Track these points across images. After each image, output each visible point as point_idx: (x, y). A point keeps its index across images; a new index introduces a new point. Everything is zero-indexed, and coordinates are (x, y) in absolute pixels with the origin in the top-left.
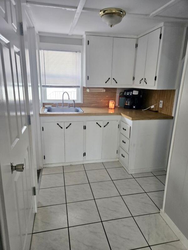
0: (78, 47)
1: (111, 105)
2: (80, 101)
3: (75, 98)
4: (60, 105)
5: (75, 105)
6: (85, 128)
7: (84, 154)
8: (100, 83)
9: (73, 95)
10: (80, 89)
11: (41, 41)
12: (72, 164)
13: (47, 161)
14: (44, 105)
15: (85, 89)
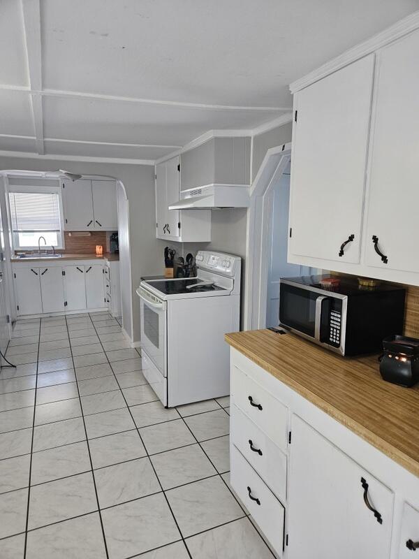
0: (54, 189)
1: (99, 249)
2: (61, 247)
3: (55, 244)
4: (35, 251)
5: (54, 251)
6: (64, 273)
7: (66, 304)
8: (81, 226)
9: (53, 241)
10: (60, 233)
11: (10, 183)
12: (51, 315)
13: (21, 312)
14: (16, 252)
15: (66, 233)
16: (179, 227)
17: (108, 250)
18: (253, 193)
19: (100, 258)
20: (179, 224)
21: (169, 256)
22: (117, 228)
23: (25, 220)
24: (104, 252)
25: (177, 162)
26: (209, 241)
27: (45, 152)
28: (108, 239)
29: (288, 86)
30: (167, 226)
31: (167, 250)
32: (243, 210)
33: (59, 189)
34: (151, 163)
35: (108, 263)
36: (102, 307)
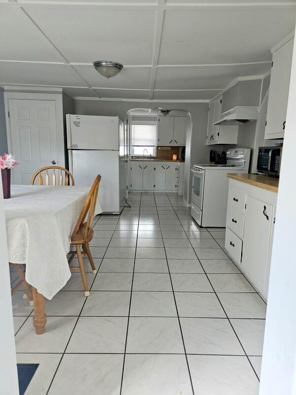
0: (154, 122)
1: (175, 157)
2: (155, 155)
3: (152, 154)
4: (141, 157)
5: (151, 157)
6: (155, 169)
7: (154, 186)
8: (167, 143)
9: (151, 152)
10: (155, 147)
11: (133, 120)
12: (147, 191)
13: (133, 188)
14: (132, 157)
15: (158, 147)
16: (218, 135)
17: (180, 158)
18: (261, 111)
19: (175, 161)
20: (219, 134)
21: (213, 155)
22: (185, 145)
23: (138, 140)
24: (178, 159)
25: (221, 98)
26: (236, 144)
27: (153, 98)
28: (180, 152)
29: (270, 50)
30: (212, 136)
31: (211, 152)
32: (255, 121)
33: (156, 122)
34: (207, 101)
35: (179, 163)
36: (174, 190)
